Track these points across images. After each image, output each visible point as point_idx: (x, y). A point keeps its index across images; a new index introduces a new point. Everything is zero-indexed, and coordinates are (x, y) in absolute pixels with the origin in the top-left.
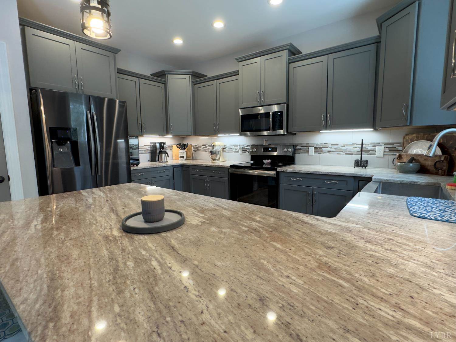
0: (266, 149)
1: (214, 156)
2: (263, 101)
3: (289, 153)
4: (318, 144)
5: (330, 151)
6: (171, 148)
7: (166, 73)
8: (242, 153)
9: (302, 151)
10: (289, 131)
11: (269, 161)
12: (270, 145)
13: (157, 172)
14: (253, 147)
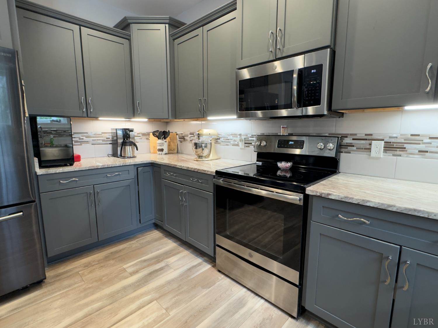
0: (284, 143)
1: (200, 150)
2: (279, 49)
3: (328, 151)
4: (395, 135)
5: (427, 152)
6: (147, 137)
7: (130, 21)
8: (244, 147)
9: (355, 148)
10: (333, 108)
11: (289, 164)
12: (291, 135)
13: (106, 174)
14: (261, 138)
